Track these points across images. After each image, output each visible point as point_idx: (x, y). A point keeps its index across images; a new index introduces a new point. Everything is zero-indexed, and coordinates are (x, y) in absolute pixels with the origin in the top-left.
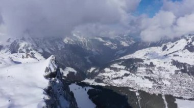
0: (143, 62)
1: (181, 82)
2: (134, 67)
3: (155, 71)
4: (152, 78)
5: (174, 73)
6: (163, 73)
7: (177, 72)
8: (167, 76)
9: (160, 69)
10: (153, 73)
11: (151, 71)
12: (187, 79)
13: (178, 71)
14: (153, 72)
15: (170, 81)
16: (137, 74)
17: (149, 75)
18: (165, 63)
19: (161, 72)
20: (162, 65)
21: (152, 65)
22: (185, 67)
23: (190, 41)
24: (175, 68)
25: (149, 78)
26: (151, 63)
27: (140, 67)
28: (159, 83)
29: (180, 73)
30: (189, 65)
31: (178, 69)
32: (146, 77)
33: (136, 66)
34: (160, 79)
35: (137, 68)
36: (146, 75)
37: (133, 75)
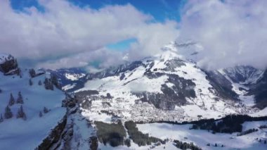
0: (98, 93)
1: (142, 112)
2: (87, 100)
3: (114, 103)
4: (110, 112)
5: (134, 103)
6: (122, 104)
7: (137, 102)
8: (128, 108)
9: (119, 100)
10: (111, 106)
11: (109, 104)
12: (147, 109)
13: (138, 100)
14: (111, 104)
15: (131, 112)
16: (92, 110)
17: (106, 109)
18: (123, 93)
19: (120, 103)
20: (121, 96)
21: (109, 96)
22: (145, 95)
23: (148, 67)
24: (135, 98)
25: (107, 112)
26: (108, 95)
27: (94, 100)
28: (119, 115)
29: (141, 102)
30: (149, 93)
31: (139, 98)
32: (103, 112)
33: (90, 100)
34: (119, 112)
35: (90, 102)
36: (103, 109)
37: (86, 110)
